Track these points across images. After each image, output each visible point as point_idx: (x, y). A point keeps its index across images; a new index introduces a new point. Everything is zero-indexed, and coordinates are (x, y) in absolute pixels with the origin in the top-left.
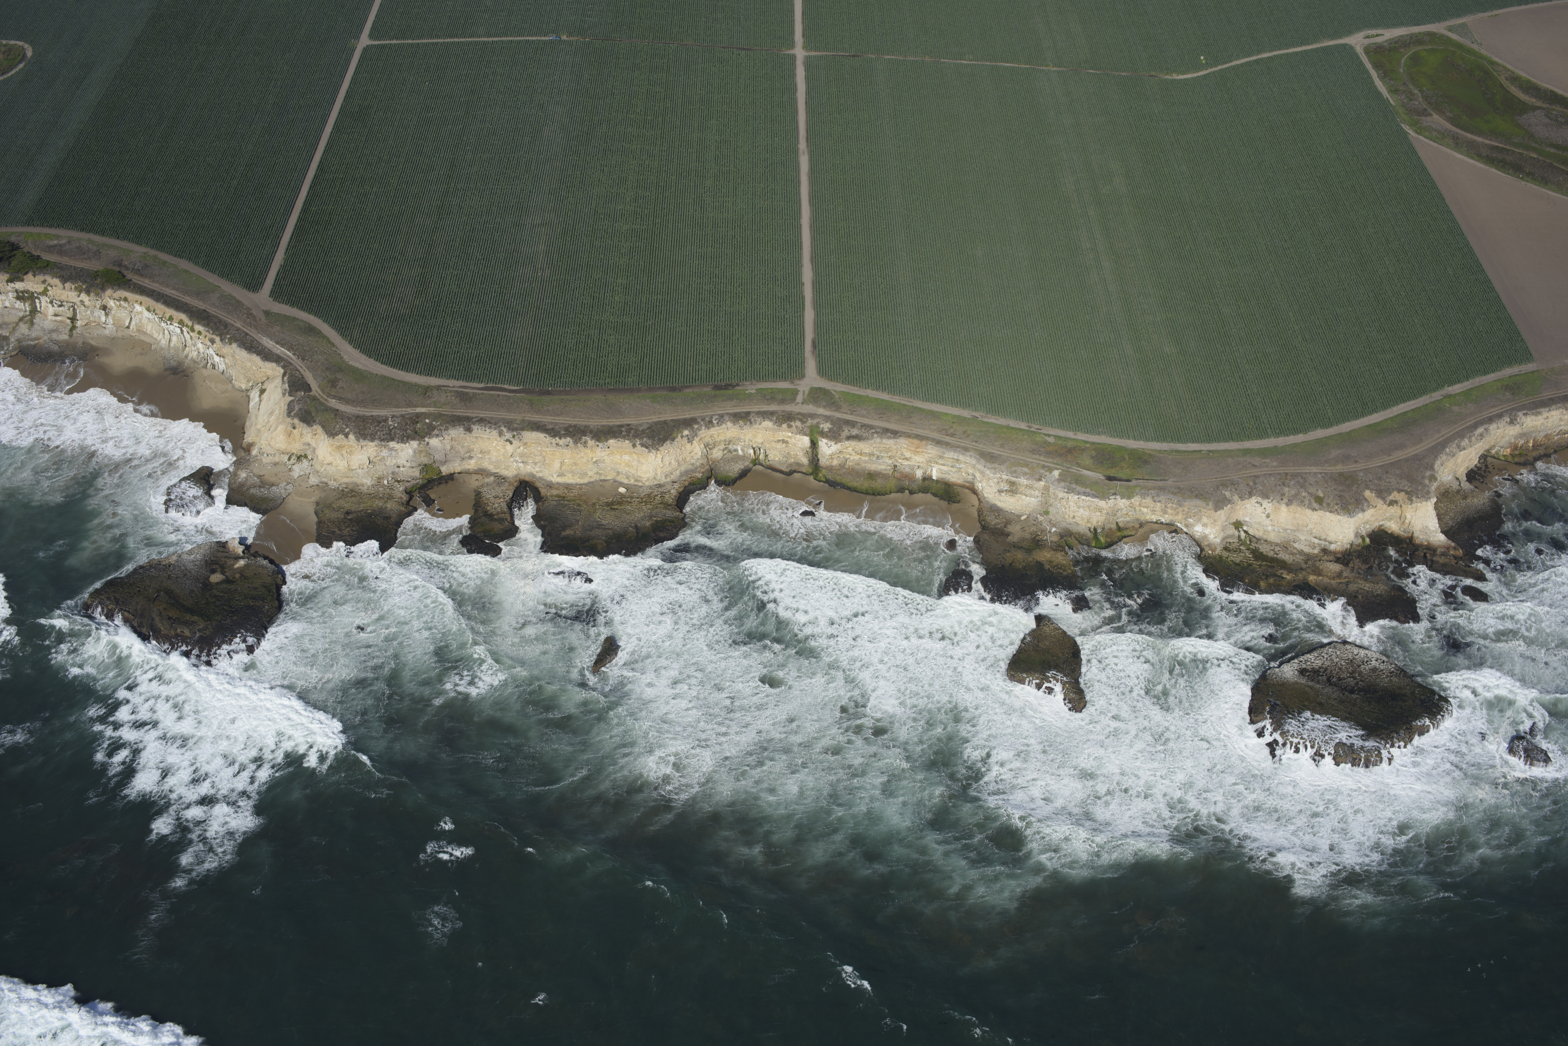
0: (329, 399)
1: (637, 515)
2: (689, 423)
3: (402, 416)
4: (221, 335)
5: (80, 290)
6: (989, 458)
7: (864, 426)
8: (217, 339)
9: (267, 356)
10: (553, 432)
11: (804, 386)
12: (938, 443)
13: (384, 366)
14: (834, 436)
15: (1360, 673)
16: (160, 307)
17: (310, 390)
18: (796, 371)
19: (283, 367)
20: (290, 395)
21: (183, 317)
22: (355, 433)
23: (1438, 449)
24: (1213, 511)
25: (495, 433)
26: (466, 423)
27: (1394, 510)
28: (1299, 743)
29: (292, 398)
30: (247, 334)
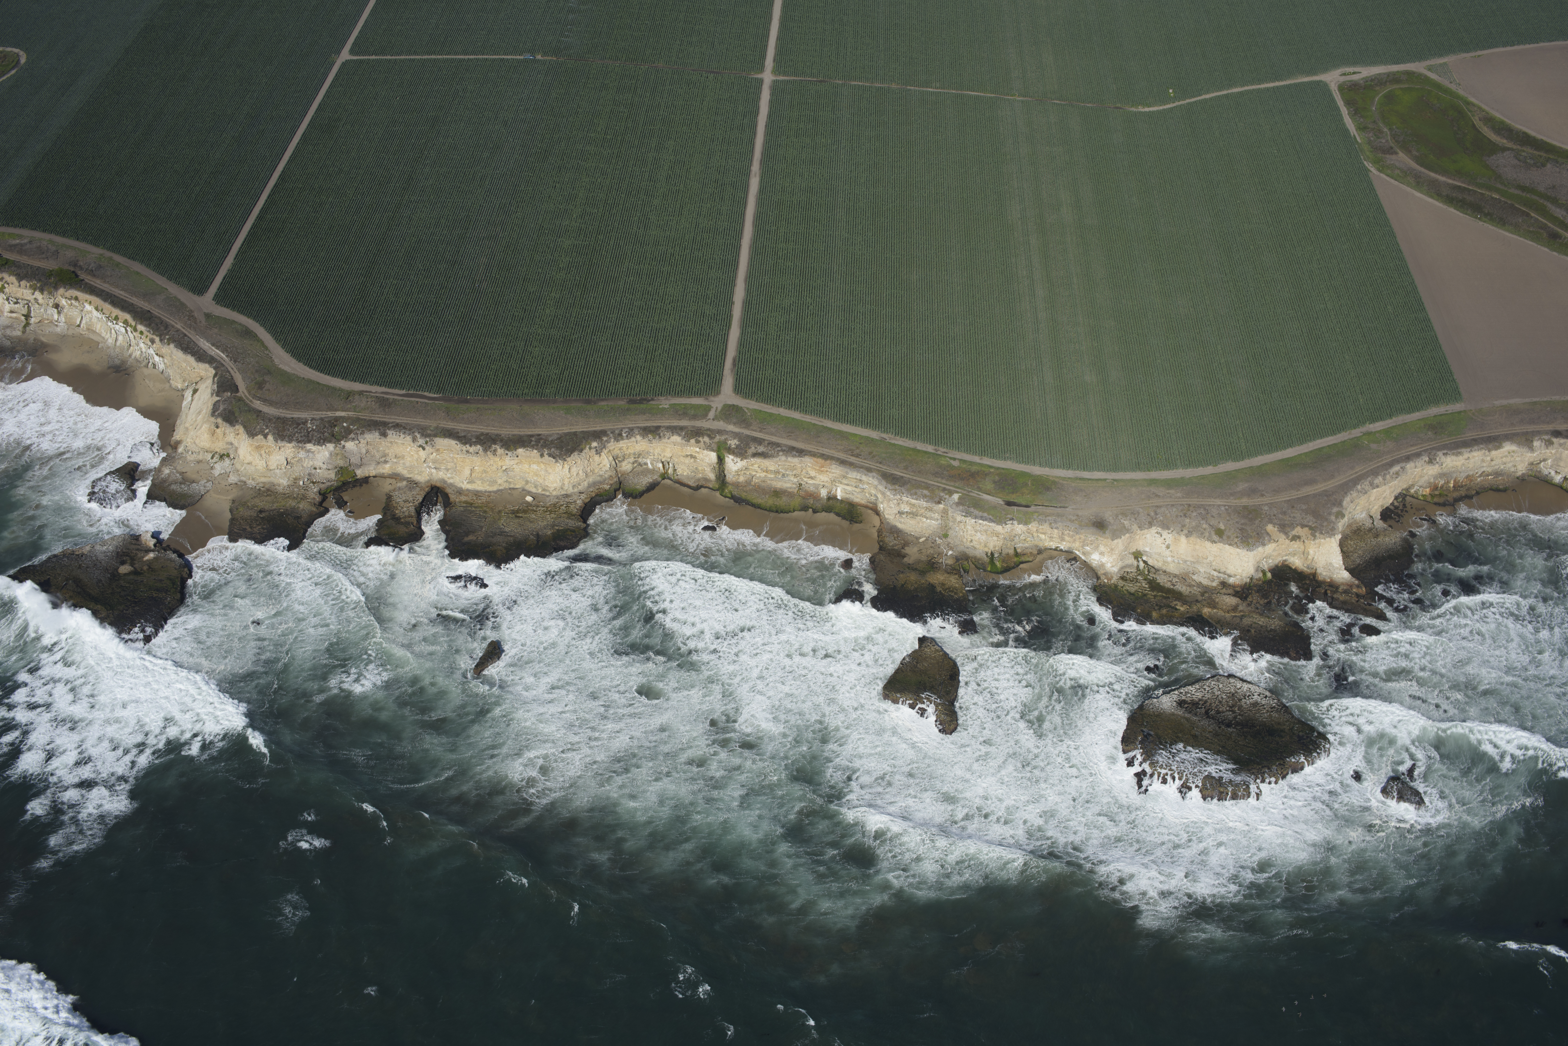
0: (254, 401)
1: (540, 523)
2: (598, 435)
3: (322, 419)
4: (160, 336)
5: (34, 288)
6: (892, 480)
7: (772, 444)
8: (157, 339)
9: (201, 356)
10: (464, 439)
11: (717, 403)
12: (843, 462)
13: (311, 371)
14: (740, 453)
15: (1240, 707)
16: (107, 307)
17: (237, 390)
18: (712, 386)
19: (215, 368)
20: (217, 396)
21: (128, 317)
22: (274, 434)
23: (1347, 487)
24: (1110, 540)
25: (409, 438)
26: (382, 428)
27: (1296, 545)
28: (1167, 774)
29: (218, 398)
30: (185, 335)
